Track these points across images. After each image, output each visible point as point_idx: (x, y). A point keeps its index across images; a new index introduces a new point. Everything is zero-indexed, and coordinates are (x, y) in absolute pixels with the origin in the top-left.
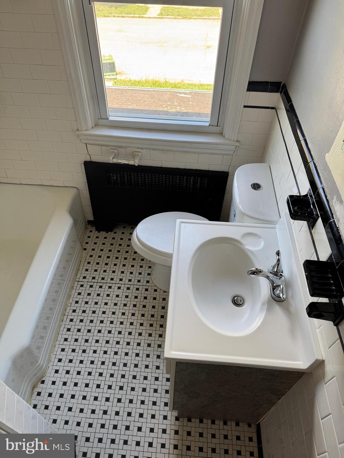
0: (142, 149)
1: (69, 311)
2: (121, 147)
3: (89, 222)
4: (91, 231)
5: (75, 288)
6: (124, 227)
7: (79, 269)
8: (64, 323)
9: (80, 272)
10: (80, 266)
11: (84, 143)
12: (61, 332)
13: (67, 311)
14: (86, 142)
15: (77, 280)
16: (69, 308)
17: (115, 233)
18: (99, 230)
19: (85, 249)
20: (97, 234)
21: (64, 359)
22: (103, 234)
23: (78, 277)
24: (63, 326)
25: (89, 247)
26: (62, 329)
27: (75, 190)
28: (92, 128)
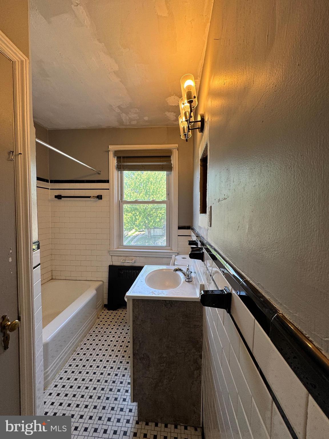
0: (136, 257)
1: (79, 349)
2: (127, 256)
3: (105, 306)
4: (105, 310)
5: (86, 337)
6: (124, 309)
7: (92, 327)
8: (73, 356)
9: (92, 329)
11: (111, 255)
12: (69, 361)
15: (89, 333)
16: (79, 347)
17: (118, 311)
19: (99, 318)
20: (108, 311)
21: (64, 378)
22: (112, 311)
23: (90, 331)
25: (101, 318)
26: (70, 359)
27: (101, 282)
28: (116, 249)
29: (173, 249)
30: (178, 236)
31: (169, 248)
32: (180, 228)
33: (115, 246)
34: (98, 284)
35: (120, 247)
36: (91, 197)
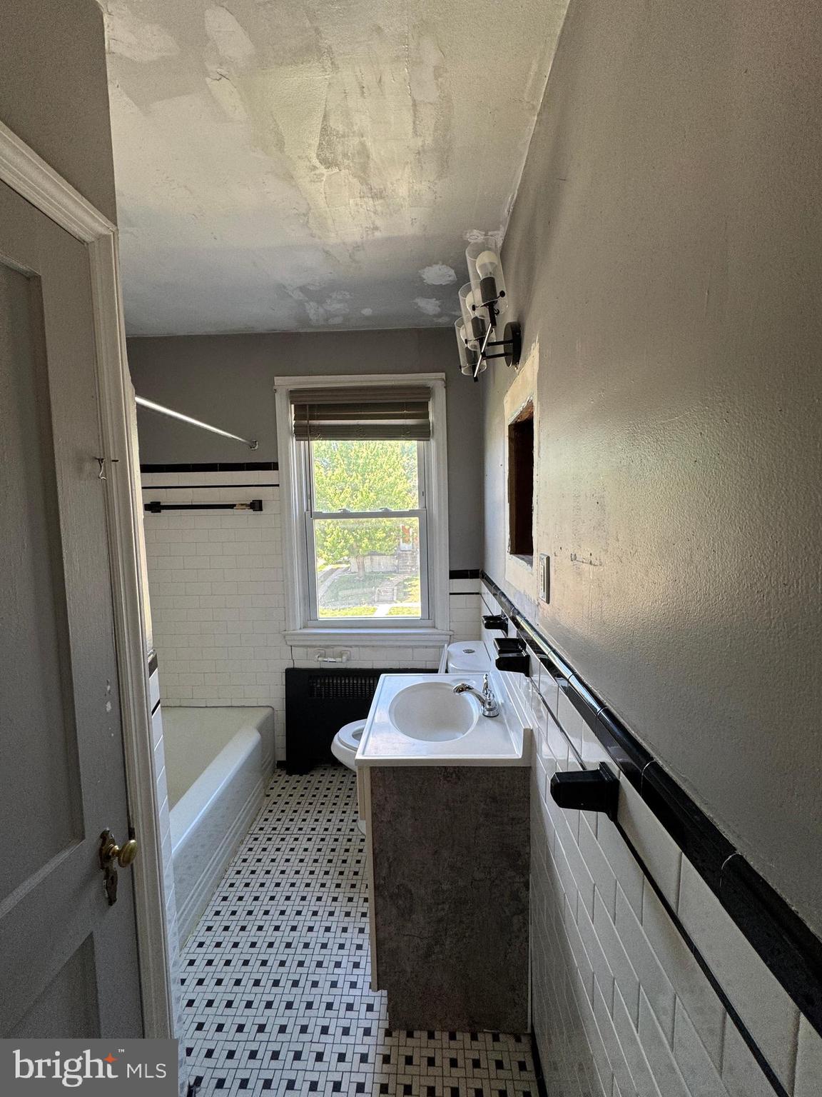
0: (351, 647)
1: (231, 872)
2: (328, 647)
3: (280, 765)
4: (279, 776)
5: (245, 842)
6: (325, 769)
7: (255, 819)
8: (219, 889)
9: (256, 822)
10: (257, 815)
11: (289, 646)
12: (212, 903)
13: (228, 873)
14: (290, 644)
15: (250, 832)
16: (231, 868)
17: (313, 775)
18: (290, 773)
19: (268, 796)
20: (287, 778)
21: (207, 943)
22: (296, 777)
23: (253, 828)
24: (217, 894)
25: (274, 793)
26: (214, 898)
27: (268, 711)
28: (300, 629)
29: (438, 624)
30: (451, 594)
31: (429, 623)
32: (454, 575)
33: (299, 623)
34: (261, 715)
35: (310, 623)
36: (235, 505)
